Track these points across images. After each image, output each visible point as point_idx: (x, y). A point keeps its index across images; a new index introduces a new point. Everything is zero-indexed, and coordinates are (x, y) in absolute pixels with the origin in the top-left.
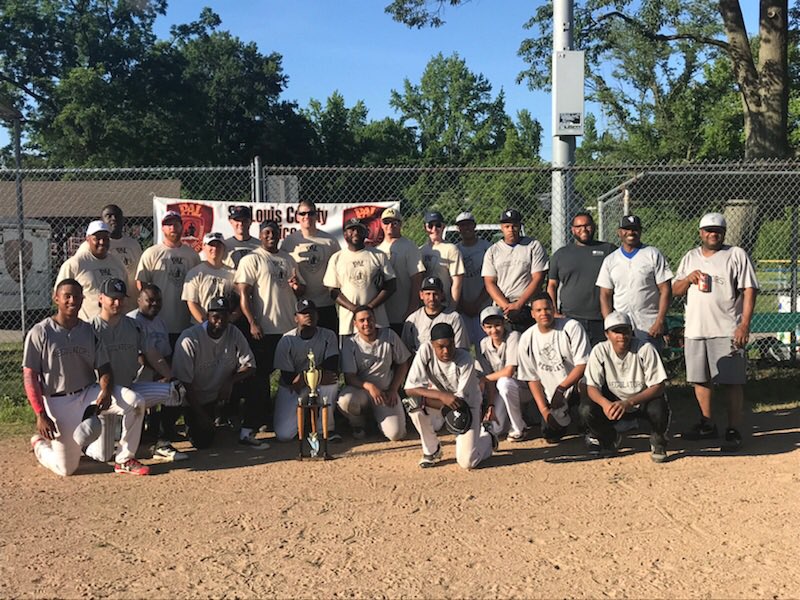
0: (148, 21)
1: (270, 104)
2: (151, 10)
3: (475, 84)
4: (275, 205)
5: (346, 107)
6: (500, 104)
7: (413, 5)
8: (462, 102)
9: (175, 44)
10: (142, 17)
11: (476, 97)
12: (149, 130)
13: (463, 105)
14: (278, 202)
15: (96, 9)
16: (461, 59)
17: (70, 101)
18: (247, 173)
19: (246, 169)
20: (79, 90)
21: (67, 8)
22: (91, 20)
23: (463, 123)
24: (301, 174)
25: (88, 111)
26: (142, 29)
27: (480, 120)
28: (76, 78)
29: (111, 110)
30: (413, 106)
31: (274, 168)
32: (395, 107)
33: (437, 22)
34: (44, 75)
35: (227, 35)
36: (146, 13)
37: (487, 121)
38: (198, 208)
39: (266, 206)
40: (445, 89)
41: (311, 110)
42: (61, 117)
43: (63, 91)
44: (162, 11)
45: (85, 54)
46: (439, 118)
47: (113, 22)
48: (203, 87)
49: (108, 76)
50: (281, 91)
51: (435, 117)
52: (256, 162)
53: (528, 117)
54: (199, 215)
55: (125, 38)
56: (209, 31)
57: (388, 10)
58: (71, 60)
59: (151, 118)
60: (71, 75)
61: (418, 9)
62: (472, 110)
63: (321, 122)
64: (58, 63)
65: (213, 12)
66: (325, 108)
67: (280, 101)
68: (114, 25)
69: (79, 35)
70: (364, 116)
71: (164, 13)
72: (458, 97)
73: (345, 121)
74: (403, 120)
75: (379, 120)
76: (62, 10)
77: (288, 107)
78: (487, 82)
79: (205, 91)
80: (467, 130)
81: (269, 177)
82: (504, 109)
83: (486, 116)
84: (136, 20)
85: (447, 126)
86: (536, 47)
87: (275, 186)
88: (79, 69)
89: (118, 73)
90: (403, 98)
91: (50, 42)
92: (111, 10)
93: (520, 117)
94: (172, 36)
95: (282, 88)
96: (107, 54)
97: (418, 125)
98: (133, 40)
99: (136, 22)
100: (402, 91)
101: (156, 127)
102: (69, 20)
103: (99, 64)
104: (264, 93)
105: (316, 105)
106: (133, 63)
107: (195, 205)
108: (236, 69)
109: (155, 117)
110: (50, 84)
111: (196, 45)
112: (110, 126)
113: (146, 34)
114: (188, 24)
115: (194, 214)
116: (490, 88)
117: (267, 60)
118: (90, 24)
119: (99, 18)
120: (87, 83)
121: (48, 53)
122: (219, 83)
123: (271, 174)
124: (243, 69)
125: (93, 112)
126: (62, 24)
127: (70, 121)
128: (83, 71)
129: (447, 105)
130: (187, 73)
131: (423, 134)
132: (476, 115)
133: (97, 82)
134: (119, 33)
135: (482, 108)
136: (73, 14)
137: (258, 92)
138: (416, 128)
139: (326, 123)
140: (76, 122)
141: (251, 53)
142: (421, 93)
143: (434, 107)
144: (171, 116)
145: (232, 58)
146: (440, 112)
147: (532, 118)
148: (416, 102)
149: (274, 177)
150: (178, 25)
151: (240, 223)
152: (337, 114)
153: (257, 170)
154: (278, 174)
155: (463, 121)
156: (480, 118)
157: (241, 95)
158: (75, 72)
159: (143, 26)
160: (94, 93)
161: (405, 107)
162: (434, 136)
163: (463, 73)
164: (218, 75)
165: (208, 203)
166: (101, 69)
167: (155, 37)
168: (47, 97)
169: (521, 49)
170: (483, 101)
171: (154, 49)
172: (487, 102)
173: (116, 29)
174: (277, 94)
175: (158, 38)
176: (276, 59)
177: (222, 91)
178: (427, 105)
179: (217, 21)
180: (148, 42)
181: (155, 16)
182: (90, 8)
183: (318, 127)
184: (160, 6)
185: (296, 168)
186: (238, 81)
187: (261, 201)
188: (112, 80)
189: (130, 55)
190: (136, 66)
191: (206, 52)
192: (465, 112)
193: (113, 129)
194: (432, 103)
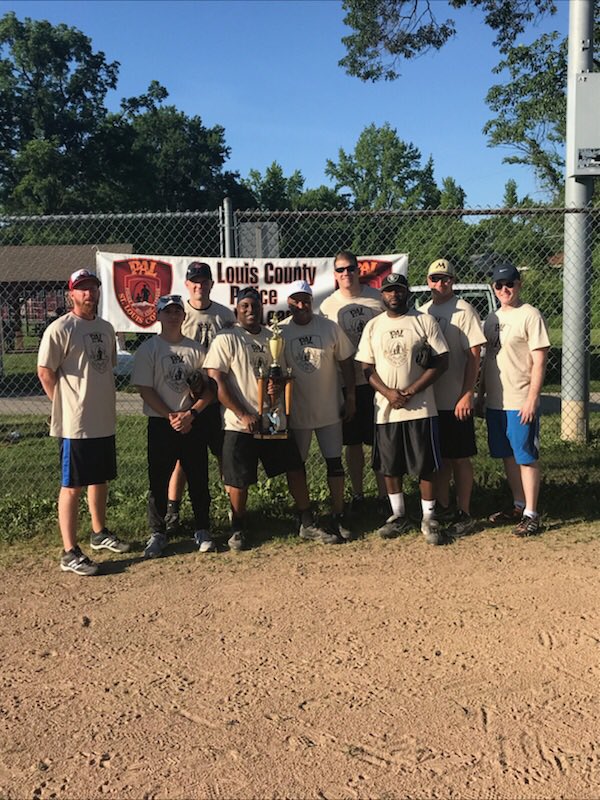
0: (100, 95)
1: (214, 175)
2: (102, 85)
3: (405, 153)
4: (249, 261)
5: (284, 176)
6: (429, 171)
7: (367, 58)
8: (393, 170)
9: (125, 117)
10: (94, 92)
11: (407, 165)
12: (103, 200)
13: (394, 173)
14: (254, 257)
15: (50, 85)
16: (392, 128)
17: (27, 173)
18: (214, 220)
19: (212, 214)
20: (36, 162)
21: (23, 84)
22: (46, 95)
23: (394, 190)
24: (282, 220)
25: (45, 182)
26: (94, 103)
27: (410, 186)
28: (33, 150)
29: (67, 182)
30: (346, 174)
31: (248, 213)
32: (330, 175)
33: (391, 75)
34: (3, 148)
35: (173, 109)
36: (98, 88)
37: (417, 187)
38: (153, 265)
39: (239, 263)
40: (377, 158)
41: (252, 180)
42: (20, 188)
43: (21, 162)
44: (113, 86)
45: (41, 128)
46: (371, 186)
47: (67, 96)
48: (152, 159)
49: (63, 149)
50: (224, 162)
51: (368, 185)
52: (226, 205)
53: (453, 184)
54: (155, 275)
55: (78, 111)
56: (157, 104)
57: (342, 63)
58: (28, 133)
59: (104, 188)
60: (28, 147)
61: (372, 62)
62: (403, 178)
63: (261, 191)
64: (16, 137)
65: (161, 85)
66: (264, 177)
67: (223, 172)
68: (68, 100)
69: (35, 110)
70: (301, 185)
71: (115, 88)
72: (390, 165)
73: (283, 189)
74: (338, 187)
75: (315, 189)
76: (18, 86)
77: (230, 177)
78: (417, 150)
79: (153, 162)
80: (398, 196)
81: (243, 225)
82: (433, 176)
83: (416, 183)
84: (88, 95)
85: (379, 192)
86: (505, 94)
87: (250, 236)
88: (35, 141)
89: (73, 145)
90: (338, 167)
91: (8, 116)
92: (65, 86)
93: (445, 184)
94: (122, 109)
95: (225, 159)
96: (63, 127)
97: (351, 192)
98: (86, 113)
99: (88, 97)
100: (337, 160)
101: (109, 196)
102: (25, 95)
103: (54, 137)
104: (208, 164)
105: (256, 175)
106: (87, 136)
107: (149, 262)
108: (182, 142)
109: (108, 188)
110: (8, 157)
111: (144, 119)
112: (65, 196)
113: (98, 108)
114: (137, 97)
115: (147, 273)
116: (419, 156)
117: (211, 133)
118: (46, 100)
119: (53, 93)
120: (43, 155)
121: (7, 127)
122: (166, 155)
123: (244, 220)
124: (188, 141)
125: (50, 182)
126: (19, 100)
127: (28, 191)
128: (39, 143)
129: (379, 173)
130: (136, 145)
131: (356, 201)
132: (407, 182)
133: (53, 154)
134: (72, 107)
135: (412, 175)
136: (30, 90)
137: (203, 163)
138: (349, 195)
139: (266, 192)
140: (34, 192)
141: (196, 125)
142: (354, 161)
143: (366, 175)
144: (123, 187)
145: (178, 132)
146: (374, 180)
147: (457, 185)
148: (350, 171)
149: (248, 224)
150: (127, 98)
151: (199, 285)
152: (275, 183)
153: (226, 215)
154: (253, 220)
155: (393, 188)
156: (411, 184)
157: (186, 166)
158: (32, 144)
159: (95, 101)
160: (50, 165)
161: (340, 176)
162: (366, 203)
163: (394, 142)
164: (165, 147)
165: (165, 259)
166: (56, 142)
167: (106, 111)
168: (6, 169)
169: (489, 96)
170: (413, 168)
171: (106, 122)
172: (417, 169)
173: (70, 104)
174: (220, 165)
175: (109, 111)
176: (219, 131)
177: (169, 163)
178: (360, 174)
179: (164, 93)
180: (100, 115)
181: (106, 90)
182: (45, 83)
183: (258, 196)
184: (110, 81)
185: (277, 212)
186: (185, 154)
187: (233, 255)
188: (66, 152)
189: (83, 128)
190: (89, 138)
191: (154, 126)
192: (396, 179)
193: (69, 199)
194: (365, 171)
